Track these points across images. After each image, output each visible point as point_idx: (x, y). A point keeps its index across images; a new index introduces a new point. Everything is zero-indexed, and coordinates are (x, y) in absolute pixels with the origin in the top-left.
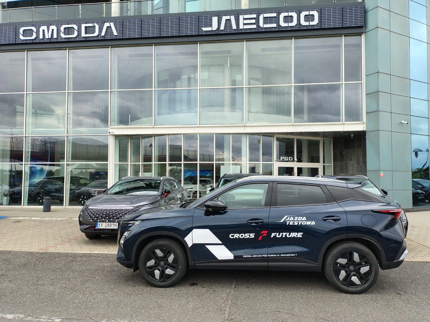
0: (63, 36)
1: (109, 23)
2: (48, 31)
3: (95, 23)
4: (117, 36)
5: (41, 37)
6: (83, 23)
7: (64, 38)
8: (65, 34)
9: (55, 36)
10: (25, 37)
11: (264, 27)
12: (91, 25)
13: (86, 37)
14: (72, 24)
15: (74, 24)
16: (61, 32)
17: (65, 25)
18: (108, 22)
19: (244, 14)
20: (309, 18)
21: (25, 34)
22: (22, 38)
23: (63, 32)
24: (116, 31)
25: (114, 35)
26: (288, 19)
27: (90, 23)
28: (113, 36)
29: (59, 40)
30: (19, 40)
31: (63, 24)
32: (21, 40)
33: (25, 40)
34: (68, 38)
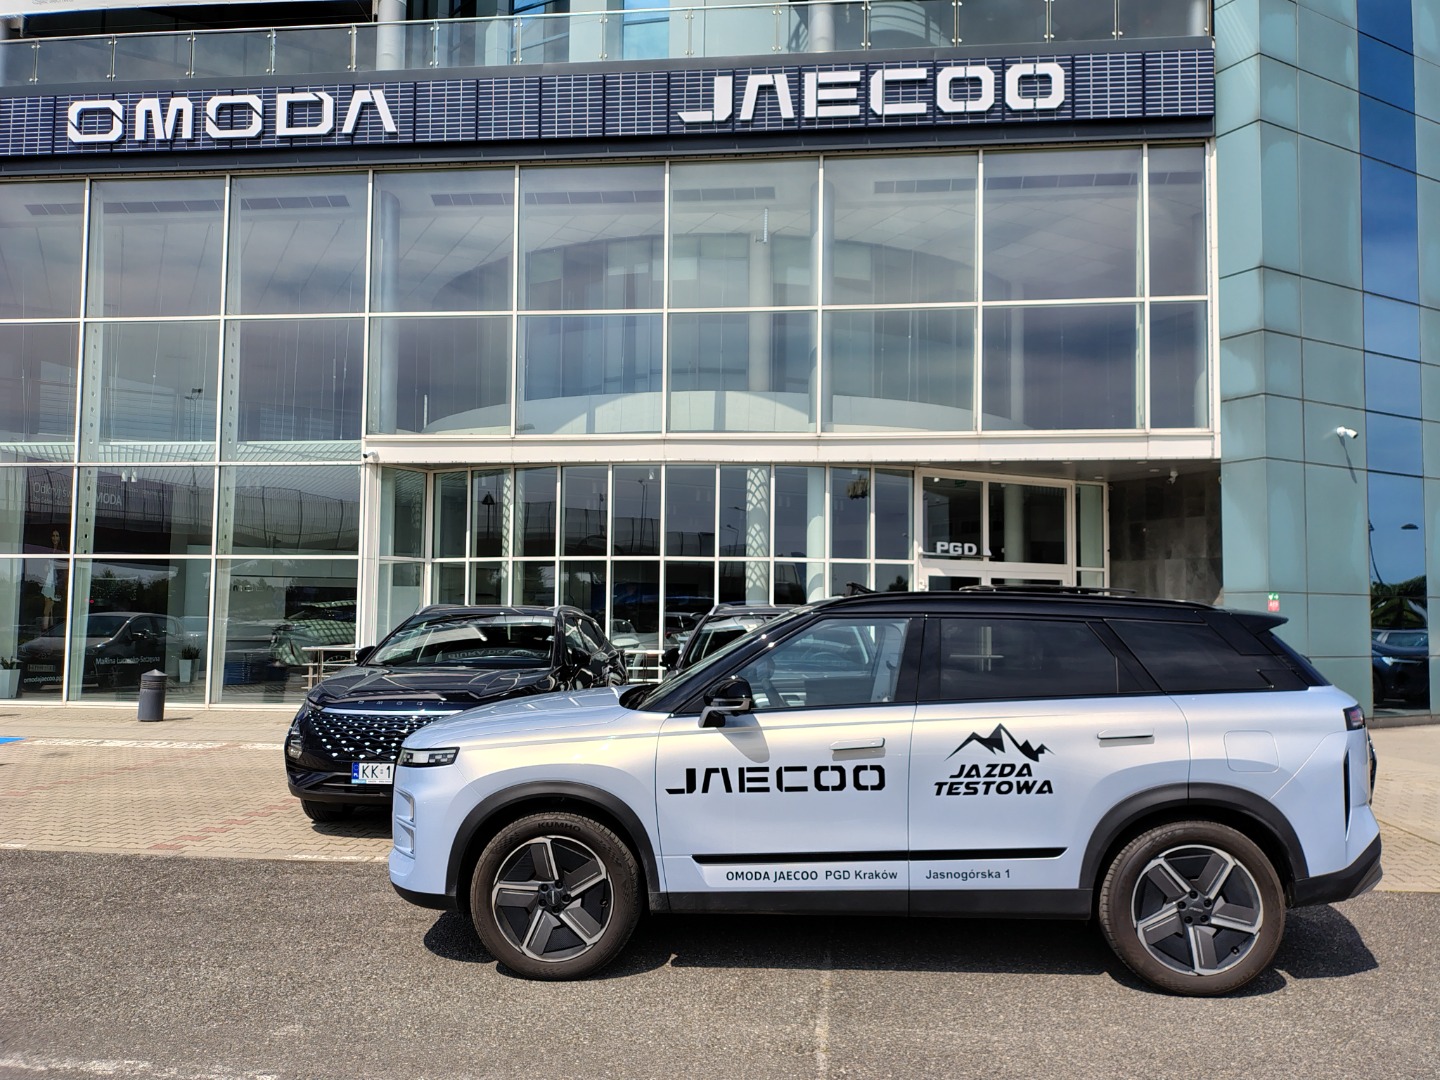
1: (367, 92)
2: (164, 116)
3: (320, 90)
4: (396, 133)
5: (140, 135)
6: (280, 92)
8: (218, 124)
9: (187, 133)
10: (85, 133)
11: (886, 112)
12: (308, 97)
13: (291, 138)
14: (245, 93)
15: (250, 93)
16: (207, 119)
17: (220, 94)
18: (366, 88)
20: (1036, 84)
21: (86, 123)
22: (74, 136)
23: (214, 119)
24: (394, 118)
25: (386, 133)
27: (305, 91)
28: (381, 133)
29: (201, 147)
30: (66, 144)
31: (214, 94)
32: (73, 143)
33: (85, 144)
34: (231, 140)
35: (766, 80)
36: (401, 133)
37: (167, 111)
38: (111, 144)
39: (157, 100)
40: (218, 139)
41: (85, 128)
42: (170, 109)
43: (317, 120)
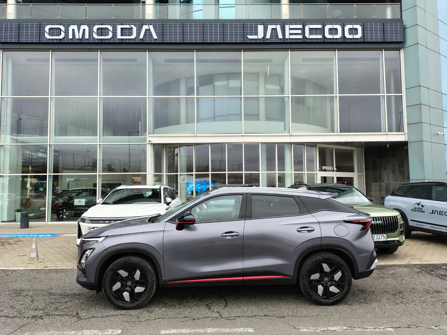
0: (95, 36)
1: (147, 26)
4: (157, 39)
5: (70, 37)
7: (97, 39)
8: (98, 34)
9: (87, 37)
10: (51, 36)
11: (310, 38)
12: (128, 26)
13: (122, 39)
16: (94, 32)
19: (290, 24)
20: (353, 31)
21: (51, 33)
22: (47, 36)
24: (156, 34)
25: (154, 39)
26: (333, 31)
27: (126, 25)
28: (152, 39)
29: (91, 41)
30: (44, 39)
31: (96, 25)
32: (47, 39)
33: (51, 39)
34: (101, 40)
35: (274, 27)
36: (159, 39)
37: (80, 29)
43: (131, 34)
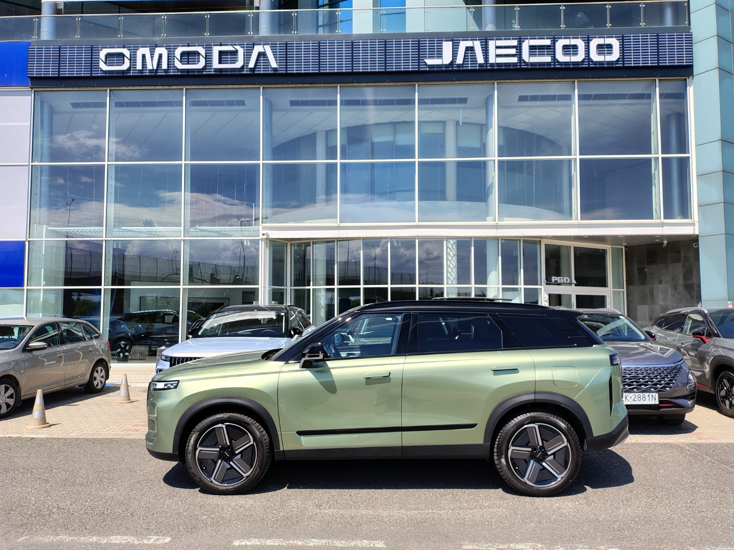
2: (152, 57)
3: (236, 45)
4: (277, 68)
5: (139, 66)
6: (214, 45)
8: (182, 62)
9: (164, 66)
10: (109, 66)
11: (531, 61)
12: (230, 48)
13: (221, 70)
16: (176, 59)
17: (182, 46)
18: (260, 44)
19: (497, 39)
20: (605, 49)
21: (109, 60)
22: (103, 67)
23: (179, 59)
24: (276, 60)
25: (271, 68)
26: (570, 50)
27: (228, 45)
28: (269, 68)
29: (172, 74)
30: (98, 71)
31: (179, 46)
32: (102, 70)
33: (109, 71)
34: (188, 70)
35: (469, 44)
36: (279, 68)
37: (154, 54)
38: (123, 72)
39: (148, 49)
40: (181, 70)
41: (109, 63)
42: (155, 53)
43: (234, 61)
